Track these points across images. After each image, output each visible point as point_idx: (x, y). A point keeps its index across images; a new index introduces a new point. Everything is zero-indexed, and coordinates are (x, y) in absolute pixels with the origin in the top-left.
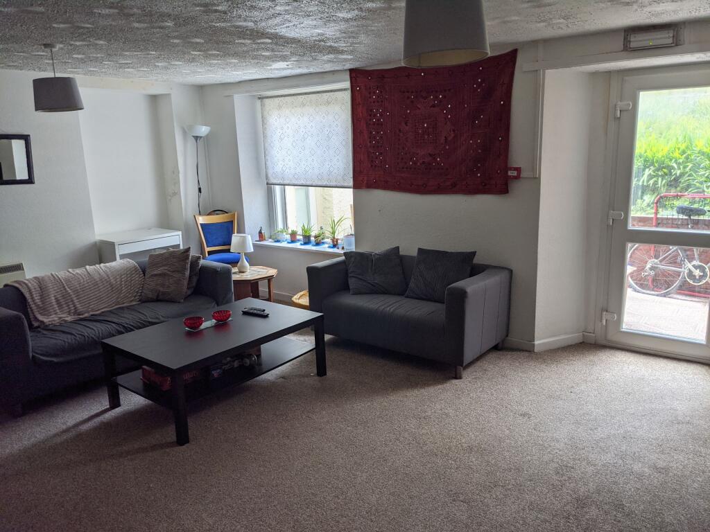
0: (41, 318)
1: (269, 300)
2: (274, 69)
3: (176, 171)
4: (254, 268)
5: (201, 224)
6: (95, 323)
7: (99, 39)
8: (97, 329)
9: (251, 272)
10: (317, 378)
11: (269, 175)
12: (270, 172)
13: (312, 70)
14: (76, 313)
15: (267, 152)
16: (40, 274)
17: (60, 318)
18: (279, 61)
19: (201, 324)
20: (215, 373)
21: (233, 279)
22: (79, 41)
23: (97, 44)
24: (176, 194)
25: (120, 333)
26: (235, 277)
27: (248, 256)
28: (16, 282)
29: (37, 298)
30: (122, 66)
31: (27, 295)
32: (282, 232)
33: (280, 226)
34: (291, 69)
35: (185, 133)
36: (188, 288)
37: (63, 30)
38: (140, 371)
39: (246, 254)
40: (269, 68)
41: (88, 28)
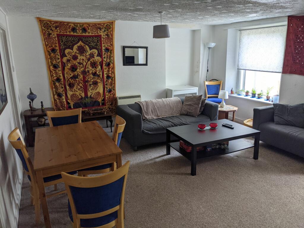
0: (146, 116)
1: (233, 121)
2: (250, 17)
3: (199, 62)
4: (227, 106)
5: (207, 85)
6: (164, 121)
7: (179, 9)
8: (164, 124)
9: (226, 108)
10: (253, 160)
11: (239, 65)
12: (240, 63)
13: (268, 17)
14: (157, 116)
15: (240, 55)
16: (147, 100)
17: (152, 117)
18: (253, 13)
19: (205, 128)
20: (209, 149)
21: (219, 110)
22: (172, 10)
23: (178, 11)
24: (198, 72)
25: (173, 126)
26: (219, 109)
27: (226, 100)
28: (139, 102)
29: (145, 109)
30: (185, 19)
31: (142, 107)
32: (242, 91)
33: (241, 88)
34: (258, 16)
35: (205, 46)
36: (200, 112)
37: (167, 6)
38: (179, 142)
39: (224, 99)
40: (247, 16)
41: (176, 5)
